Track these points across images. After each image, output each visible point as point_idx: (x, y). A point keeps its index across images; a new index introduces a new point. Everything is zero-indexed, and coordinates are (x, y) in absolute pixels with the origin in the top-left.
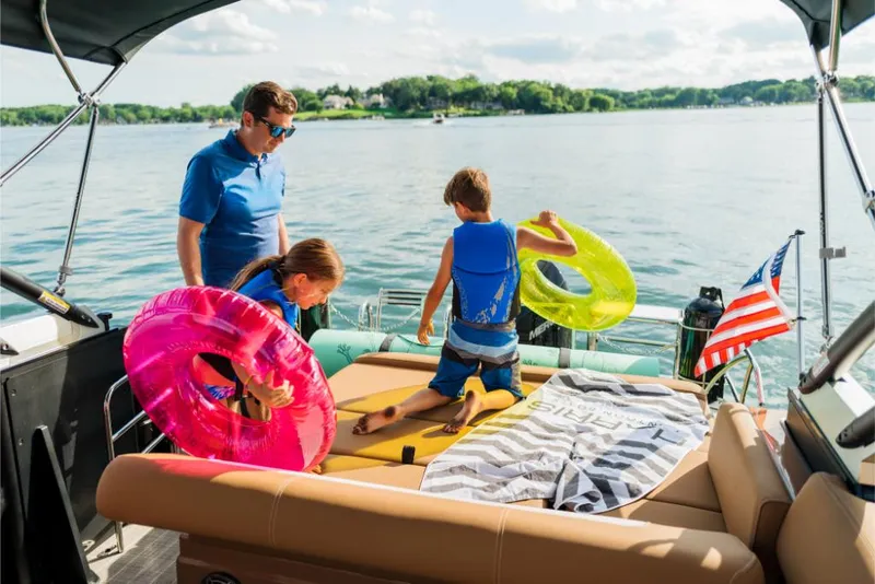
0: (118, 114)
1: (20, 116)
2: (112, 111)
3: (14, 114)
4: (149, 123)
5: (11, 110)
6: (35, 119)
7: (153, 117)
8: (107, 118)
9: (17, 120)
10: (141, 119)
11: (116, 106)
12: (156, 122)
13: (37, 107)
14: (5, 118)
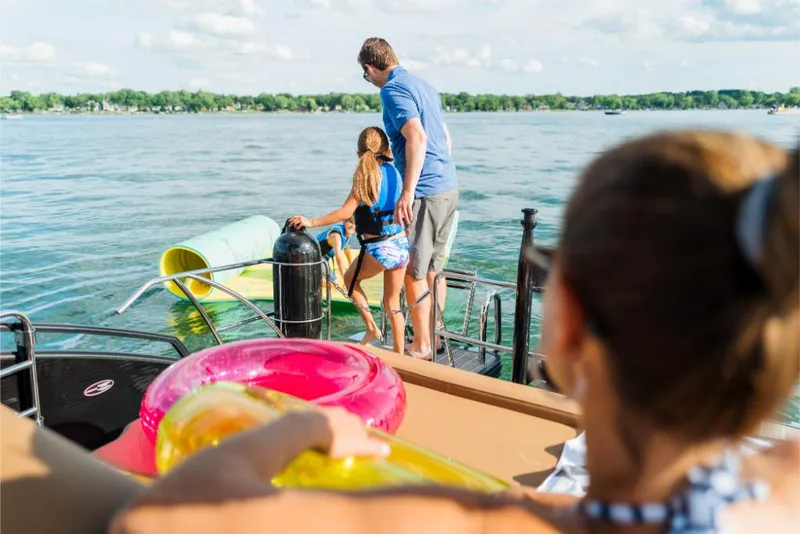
0: (720, 99)
1: (638, 102)
2: (716, 97)
3: (635, 100)
4: (751, 108)
5: (633, 97)
6: (649, 103)
7: (755, 102)
8: (709, 103)
9: (636, 105)
10: (743, 104)
11: (721, 92)
12: (758, 108)
13: (653, 95)
14: (627, 103)
